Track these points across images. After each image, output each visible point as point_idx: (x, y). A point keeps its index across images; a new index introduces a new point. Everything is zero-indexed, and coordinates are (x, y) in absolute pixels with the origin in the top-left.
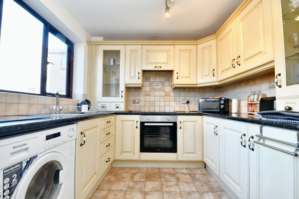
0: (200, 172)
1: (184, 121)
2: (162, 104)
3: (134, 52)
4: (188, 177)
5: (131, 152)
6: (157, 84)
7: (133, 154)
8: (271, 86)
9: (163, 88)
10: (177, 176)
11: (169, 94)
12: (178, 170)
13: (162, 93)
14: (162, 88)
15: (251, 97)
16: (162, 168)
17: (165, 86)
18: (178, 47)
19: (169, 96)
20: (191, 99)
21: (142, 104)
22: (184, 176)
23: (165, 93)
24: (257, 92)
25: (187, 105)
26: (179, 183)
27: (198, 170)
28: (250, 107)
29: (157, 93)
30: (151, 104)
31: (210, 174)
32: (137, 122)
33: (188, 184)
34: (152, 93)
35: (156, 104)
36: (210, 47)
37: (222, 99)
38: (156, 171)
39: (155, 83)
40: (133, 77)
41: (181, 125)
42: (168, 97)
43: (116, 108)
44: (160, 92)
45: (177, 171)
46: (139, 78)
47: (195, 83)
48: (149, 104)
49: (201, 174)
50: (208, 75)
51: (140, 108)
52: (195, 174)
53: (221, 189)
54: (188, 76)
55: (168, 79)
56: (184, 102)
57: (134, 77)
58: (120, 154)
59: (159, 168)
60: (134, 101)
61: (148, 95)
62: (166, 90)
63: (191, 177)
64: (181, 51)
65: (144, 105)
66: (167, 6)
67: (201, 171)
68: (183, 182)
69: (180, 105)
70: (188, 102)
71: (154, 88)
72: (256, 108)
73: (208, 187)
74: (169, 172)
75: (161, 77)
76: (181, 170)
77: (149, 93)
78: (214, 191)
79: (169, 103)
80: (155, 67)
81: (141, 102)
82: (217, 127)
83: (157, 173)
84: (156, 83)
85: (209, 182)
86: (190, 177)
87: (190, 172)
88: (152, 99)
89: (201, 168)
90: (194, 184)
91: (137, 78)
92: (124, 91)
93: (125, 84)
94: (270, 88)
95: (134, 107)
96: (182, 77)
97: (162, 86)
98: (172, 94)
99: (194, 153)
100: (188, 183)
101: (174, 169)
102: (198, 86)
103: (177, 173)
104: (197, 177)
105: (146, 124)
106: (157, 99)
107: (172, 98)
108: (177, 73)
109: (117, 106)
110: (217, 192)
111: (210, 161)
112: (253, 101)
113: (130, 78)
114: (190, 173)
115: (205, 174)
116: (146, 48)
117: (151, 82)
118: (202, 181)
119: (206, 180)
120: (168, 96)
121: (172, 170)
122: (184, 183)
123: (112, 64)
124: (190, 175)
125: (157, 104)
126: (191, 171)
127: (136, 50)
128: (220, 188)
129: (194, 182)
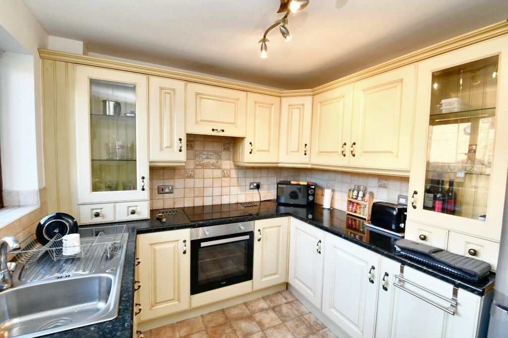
0: (284, 301)
1: (264, 228)
2: (217, 191)
3: (169, 93)
4: (272, 315)
5: (173, 299)
6: (209, 155)
7: (177, 302)
8: (381, 184)
9: (219, 163)
10: (257, 319)
11: (229, 173)
12: (253, 305)
13: (218, 173)
14: (217, 162)
15: (353, 191)
16: (227, 308)
17: (222, 158)
18: (252, 97)
19: (229, 176)
20: (262, 181)
21: (177, 193)
22: (266, 315)
23: (223, 171)
24: (362, 187)
25: (256, 191)
26: (266, 332)
27: (280, 297)
28: (351, 205)
29: (208, 172)
30: (197, 193)
31: (297, 300)
32: (185, 241)
33: (279, 331)
34: (199, 172)
35: (205, 192)
36: (302, 106)
37: (311, 187)
38: (221, 319)
39: (204, 153)
40: (167, 147)
41: (260, 236)
42: (226, 179)
43: (128, 215)
44: (214, 170)
45: (254, 308)
46: (180, 151)
47: (275, 161)
48: (192, 193)
49: (286, 303)
50: (297, 151)
51: (174, 203)
52: (280, 306)
53: (321, 323)
54: (267, 149)
55: (228, 147)
56: (252, 187)
57: (171, 146)
58: (151, 309)
59: (223, 311)
60: (163, 190)
61: (191, 177)
62: (224, 167)
63: (277, 313)
64: (257, 104)
65: (183, 196)
66: (265, 37)
67: (286, 298)
68: (270, 328)
69: (247, 193)
70: (258, 187)
71: (203, 162)
72: (360, 208)
73: (304, 326)
74: (242, 313)
75: (215, 143)
76: (257, 303)
77: (192, 173)
78: (315, 331)
79: (229, 190)
80: (213, 130)
81: (175, 191)
82: (321, 242)
83: (224, 324)
84: (206, 153)
85: (302, 314)
86: (275, 313)
87: (271, 303)
88: (199, 183)
89: (282, 291)
90: (285, 326)
91: (176, 149)
92: (147, 175)
93: (150, 162)
94: (380, 186)
95: (162, 201)
96: (258, 151)
97: (218, 159)
98: (233, 173)
99: (275, 274)
100: (278, 328)
101: (246, 304)
102: (280, 165)
103: (253, 312)
104: (284, 312)
105: (203, 244)
106: (208, 182)
107: (234, 181)
108: (251, 143)
109: (131, 209)
110: (318, 331)
111: (301, 284)
112: (356, 199)
113: (161, 149)
114: (272, 305)
115: (292, 302)
116: (194, 88)
117: (197, 151)
118: (294, 317)
119: (296, 313)
120: (227, 177)
121: (244, 307)
122: (272, 329)
123: (112, 113)
124: (273, 309)
125: (208, 192)
126: (271, 301)
127: (174, 90)
128: (319, 322)
129: (286, 323)
